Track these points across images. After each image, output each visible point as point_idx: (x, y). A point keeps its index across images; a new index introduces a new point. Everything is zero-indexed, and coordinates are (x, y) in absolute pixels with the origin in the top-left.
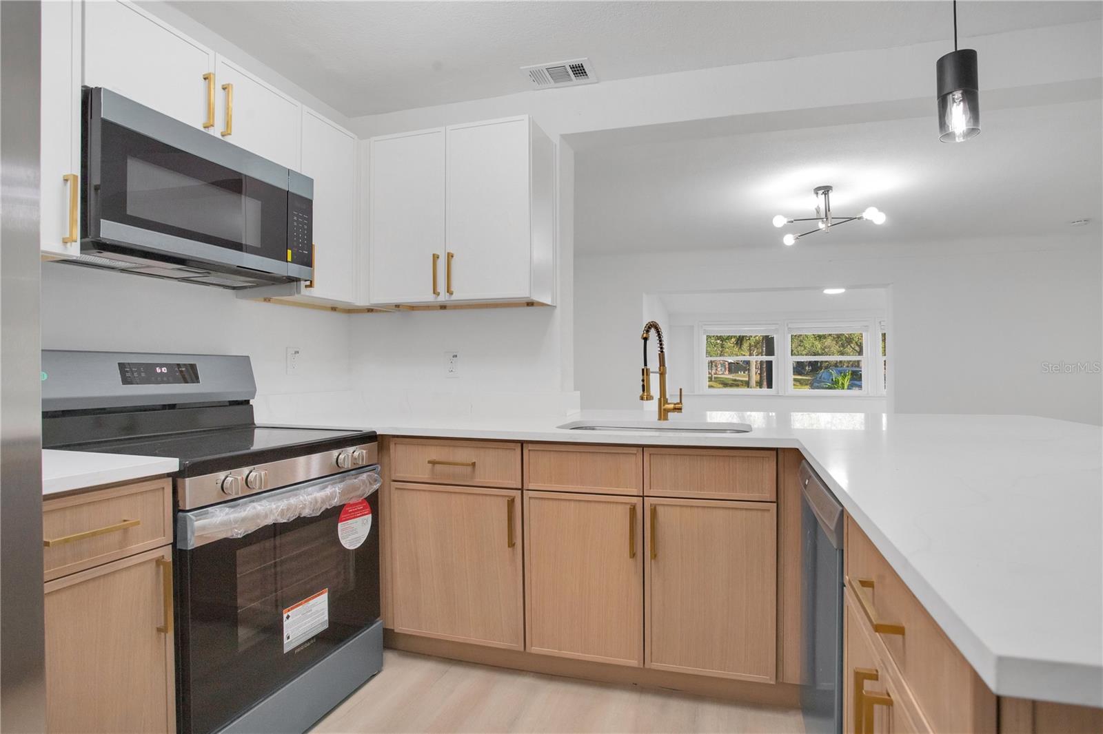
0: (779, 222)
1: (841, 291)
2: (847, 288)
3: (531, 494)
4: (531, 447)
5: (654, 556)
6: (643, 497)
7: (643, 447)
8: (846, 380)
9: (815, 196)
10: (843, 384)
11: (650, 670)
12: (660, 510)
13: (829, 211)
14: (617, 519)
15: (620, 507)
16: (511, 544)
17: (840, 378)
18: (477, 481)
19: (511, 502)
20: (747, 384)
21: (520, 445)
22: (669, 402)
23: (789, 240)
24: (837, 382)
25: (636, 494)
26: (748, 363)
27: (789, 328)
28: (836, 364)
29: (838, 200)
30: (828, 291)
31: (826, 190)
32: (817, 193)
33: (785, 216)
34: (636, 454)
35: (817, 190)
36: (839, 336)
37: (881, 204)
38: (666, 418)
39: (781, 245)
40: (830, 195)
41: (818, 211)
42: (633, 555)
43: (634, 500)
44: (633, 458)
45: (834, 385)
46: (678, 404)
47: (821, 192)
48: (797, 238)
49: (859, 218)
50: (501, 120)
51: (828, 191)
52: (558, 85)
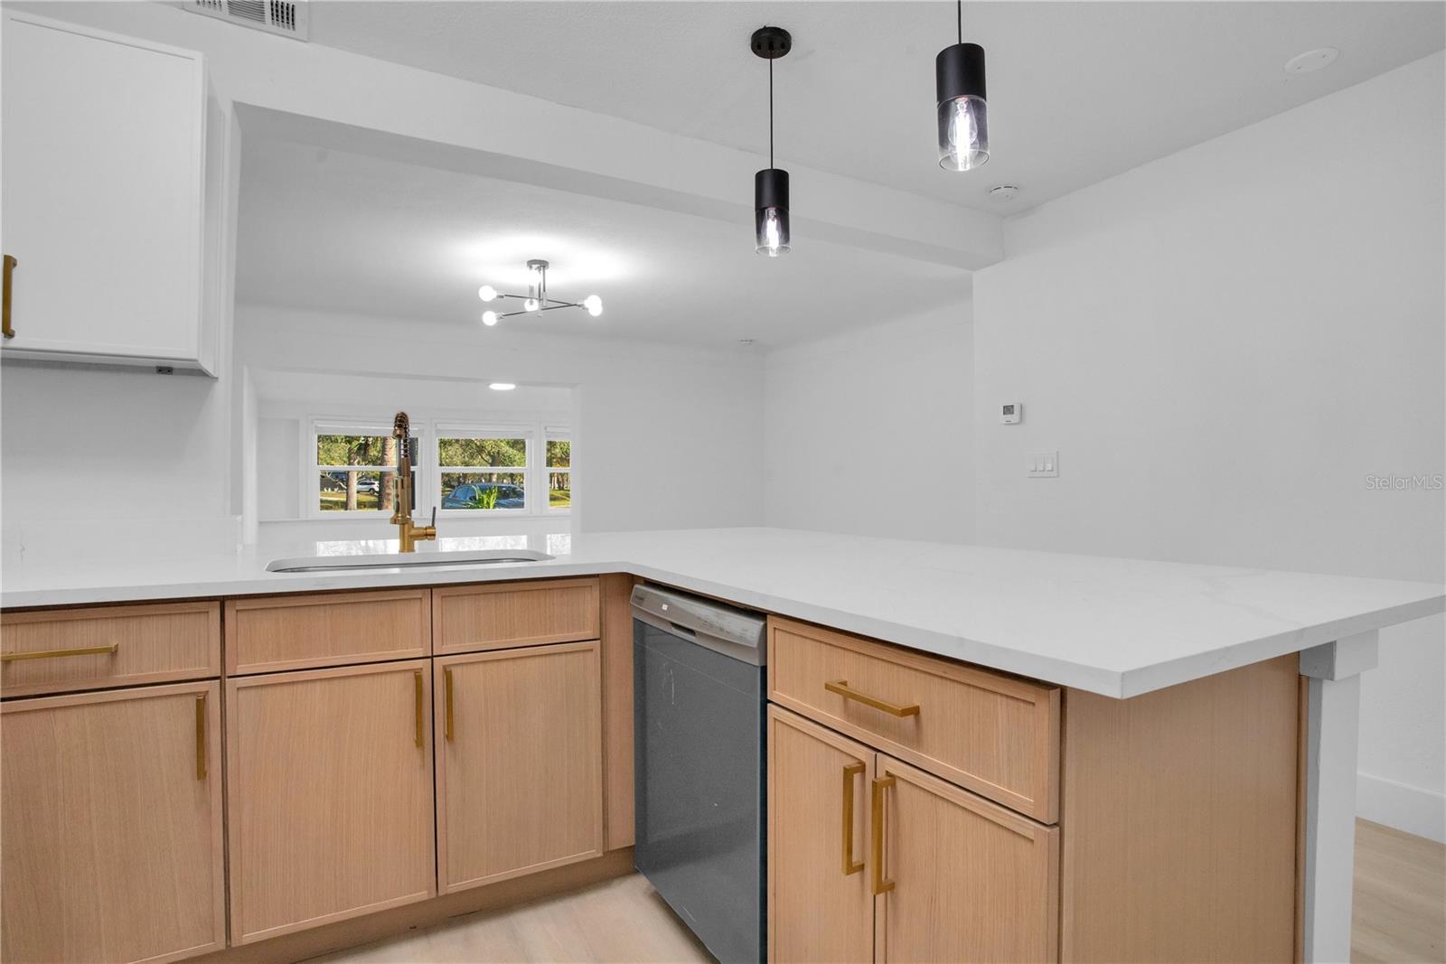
0: (487, 294)
1: (511, 387)
2: (518, 383)
3: (241, 682)
4: (240, 605)
5: (449, 737)
6: (432, 657)
7: (431, 587)
8: (492, 498)
9: (528, 268)
10: (488, 503)
11: (447, 896)
12: (456, 672)
13: (544, 291)
14: (394, 695)
15: (397, 678)
16: (201, 773)
17: (485, 496)
18: (122, 677)
19: (201, 704)
20: (345, 506)
21: (218, 603)
22: (415, 526)
23: (490, 319)
24: (481, 501)
25: (422, 656)
26: (347, 474)
27: (436, 431)
28: (459, 478)
29: (556, 279)
30: (496, 387)
31: (543, 265)
32: (531, 267)
33: (495, 289)
34: (421, 599)
35: (531, 263)
36: (468, 443)
37: (605, 292)
38: (411, 549)
39: (479, 323)
40: (546, 271)
41: (532, 289)
42: (419, 743)
43: (419, 664)
44: (417, 605)
45: (478, 503)
46: (429, 528)
47: (535, 266)
48: (501, 318)
49: (579, 306)
50: (163, 47)
51: (544, 267)
52: (233, 18)
